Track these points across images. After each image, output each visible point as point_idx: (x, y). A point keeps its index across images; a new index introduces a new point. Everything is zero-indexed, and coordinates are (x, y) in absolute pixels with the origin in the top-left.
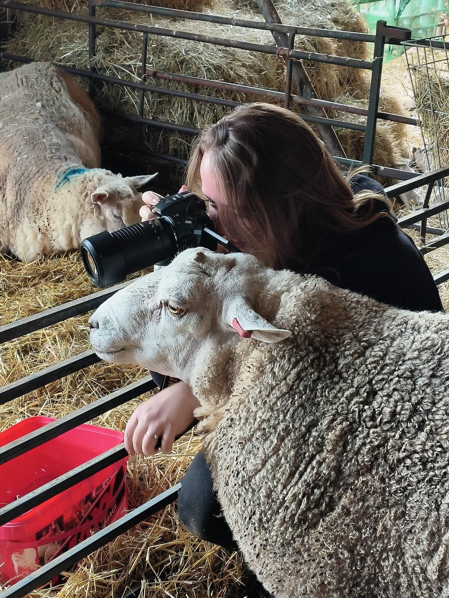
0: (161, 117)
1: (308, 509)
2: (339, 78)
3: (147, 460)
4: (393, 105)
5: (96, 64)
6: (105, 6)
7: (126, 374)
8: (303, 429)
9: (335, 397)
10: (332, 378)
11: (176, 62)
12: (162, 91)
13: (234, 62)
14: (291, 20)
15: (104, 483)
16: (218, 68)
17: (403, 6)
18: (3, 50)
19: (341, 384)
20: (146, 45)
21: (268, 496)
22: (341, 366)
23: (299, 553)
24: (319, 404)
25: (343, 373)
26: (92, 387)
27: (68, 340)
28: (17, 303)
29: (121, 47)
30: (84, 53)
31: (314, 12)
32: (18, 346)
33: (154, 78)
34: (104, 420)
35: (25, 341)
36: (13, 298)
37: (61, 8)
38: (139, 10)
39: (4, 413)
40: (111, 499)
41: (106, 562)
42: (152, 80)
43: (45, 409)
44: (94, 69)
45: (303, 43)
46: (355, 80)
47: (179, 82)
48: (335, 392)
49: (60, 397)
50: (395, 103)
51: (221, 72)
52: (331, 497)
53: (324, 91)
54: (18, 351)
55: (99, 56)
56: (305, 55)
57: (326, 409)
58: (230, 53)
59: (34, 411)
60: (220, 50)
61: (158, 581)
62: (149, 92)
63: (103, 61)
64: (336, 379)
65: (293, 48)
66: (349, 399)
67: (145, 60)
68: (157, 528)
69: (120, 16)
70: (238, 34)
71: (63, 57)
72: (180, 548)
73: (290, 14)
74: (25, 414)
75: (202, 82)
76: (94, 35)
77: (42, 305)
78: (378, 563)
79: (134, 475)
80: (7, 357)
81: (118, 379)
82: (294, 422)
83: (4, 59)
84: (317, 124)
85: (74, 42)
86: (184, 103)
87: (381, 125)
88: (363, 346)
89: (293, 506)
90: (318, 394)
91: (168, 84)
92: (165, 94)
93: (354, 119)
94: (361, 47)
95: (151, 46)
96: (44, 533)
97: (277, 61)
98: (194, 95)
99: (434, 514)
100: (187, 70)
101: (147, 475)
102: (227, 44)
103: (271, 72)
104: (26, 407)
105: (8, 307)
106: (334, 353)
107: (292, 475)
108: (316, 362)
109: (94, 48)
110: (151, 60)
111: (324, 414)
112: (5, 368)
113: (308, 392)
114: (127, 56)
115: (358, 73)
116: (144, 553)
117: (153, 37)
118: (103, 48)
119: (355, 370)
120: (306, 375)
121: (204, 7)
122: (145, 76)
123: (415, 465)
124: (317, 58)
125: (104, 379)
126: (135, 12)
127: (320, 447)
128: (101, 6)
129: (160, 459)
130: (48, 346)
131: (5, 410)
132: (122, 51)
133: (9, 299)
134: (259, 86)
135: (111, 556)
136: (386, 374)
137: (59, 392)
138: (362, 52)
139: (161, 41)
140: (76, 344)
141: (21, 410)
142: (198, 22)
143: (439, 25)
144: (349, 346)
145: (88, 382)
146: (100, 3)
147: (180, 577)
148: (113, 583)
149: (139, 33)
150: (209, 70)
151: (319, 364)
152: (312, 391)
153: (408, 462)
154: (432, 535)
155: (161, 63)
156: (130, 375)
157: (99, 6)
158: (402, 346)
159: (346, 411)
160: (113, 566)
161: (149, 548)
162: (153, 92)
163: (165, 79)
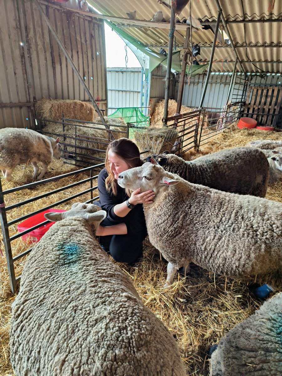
1: (174, 233)
8: (175, 214)
11: (83, 133)
12: (80, 139)
16: (93, 134)
21: (164, 230)
24: (179, 208)
25: (184, 200)
30: (62, 131)
33: (78, 137)
37: (56, 121)
44: (64, 135)
47: (84, 137)
48: (182, 205)
52: (180, 231)
55: (65, 131)
58: (95, 130)
60: (93, 130)
64: (183, 202)
66: (185, 207)
67: (76, 133)
69: (70, 122)
71: (57, 132)
75: (90, 137)
76: (64, 127)
78: (189, 247)
82: (173, 212)
85: (59, 128)
89: (171, 233)
90: (179, 206)
95: (77, 129)
98: (87, 140)
99: (204, 235)
100: (86, 135)
102: (95, 128)
107: (171, 225)
111: (180, 211)
113: (176, 205)
114: (72, 132)
122: (76, 136)
123: (200, 224)
126: (74, 121)
127: (178, 219)
128: (65, 120)
132: (71, 130)
139: (79, 128)
149: (74, 126)
150: (91, 135)
153: (198, 223)
154: (203, 240)
155: (80, 133)
162: (78, 140)
163: (81, 137)
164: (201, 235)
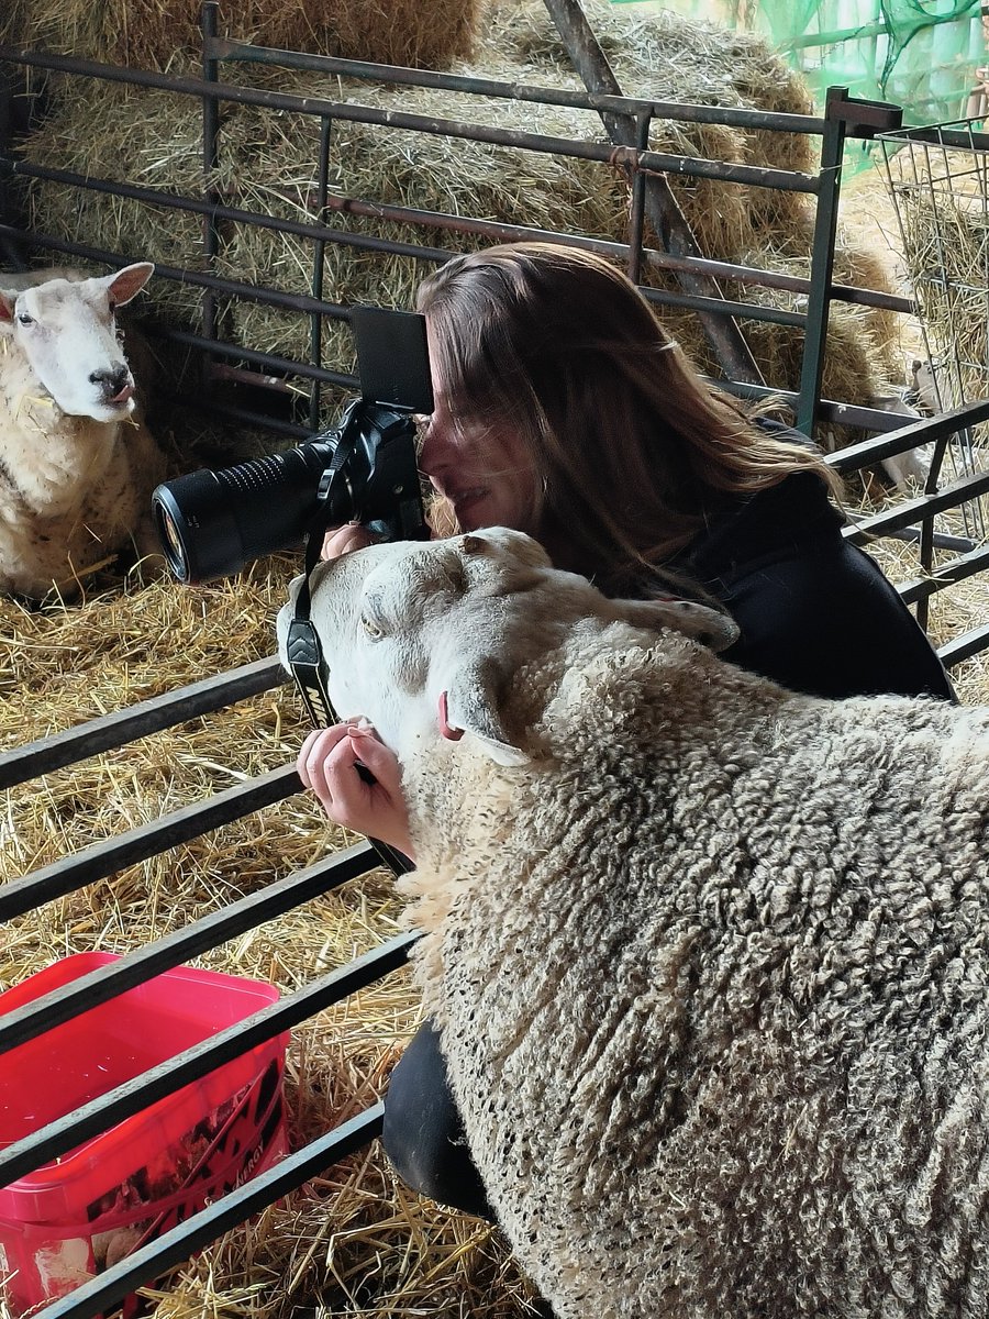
0: (361, 300)
2: (752, 212)
3: (330, 1046)
4: (870, 269)
5: (219, 184)
6: (239, 60)
7: (284, 859)
8: (603, 948)
9: (670, 879)
10: (660, 839)
11: (393, 179)
12: (362, 242)
13: (520, 179)
14: (644, 87)
15: (235, 1097)
16: (483, 191)
17: (896, 51)
18: (19, 156)
19: (682, 852)
20: (327, 143)
22: (680, 814)
23: (619, 1225)
24: (635, 896)
25: (685, 828)
26: (211, 888)
27: (159, 787)
28: (49, 705)
29: (273, 149)
30: (194, 161)
31: (694, 67)
32: (51, 800)
33: (345, 216)
34: (236, 960)
35: (66, 788)
36: (39, 695)
37: (143, 65)
38: (312, 68)
39: (21, 946)
40: (251, 1132)
41: (240, 1268)
42: (342, 220)
43: (109, 936)
44: (214, 197)
45: (670, 136)
46: (785, 215)
47: (399, 223)
48: (669, 868)
49: (142, 909)
50: (873, 264)
51: (492, 201)
52: (676, 1093)
53: (718, 239)
54: (51, 810)
55: (225, 169)
56: (673, 164)
57: (650, 906)
58: (511, 159)
59: (85, 940)
60: (490, 153)
61: (352, 1308)
62: (334, 245)
63: (234, 177)
64: (669, 843)
65: (646, 148)
66: (700, 880)
67: (325, 176)
68: (350, 1193)
69: (272, 80)
70: (528, 117)
71: (147, 169)
72: (400, 1236)
73: (643, 72)
74: (65, 947)
75: (448, 222)
76: (215, 123)
77: (104, 711)
78: (790, 1220)
79: (303, 1078)
80: (26, 824)
81: (268, 871)
82: (583, 933)
83: (20, 176)
84: (701, 313)
85: (173, 138)
86: (412, 267)
87: (843, 312)
88: (727, 772)
89: (589, 1116)
90: (633, 876)
91: (375, 227)
92: (370, 249)
93: (782, 300)
94: (798, 144)
95: (338, 144)
96: (105, 1206)
97: (614, 176)
98: (431, 251)
100: (416, 195)
101: (329, 1079)
102: (502, 139)
103: (600, 198)
104: (67, 934)
105: (29, 716)
106: (666, 789)
107: (582, 1046)
108: (626, 806)
109: (215, 149)
110: (339, 175)
111: (646, 914)
112: (22, 848)
113: (609, 869)
114: (287, 167)
115: (791, 200)
116: (322, 1247)
117: (344, 125)
118: (234, 150)
119: (712, 821)
120: (605, 835)
121: (454, 59)
122: (325, 210)
123: (857, 991)
124: (699, 169)
125: (238, 870)
126: (306, 71)
127: (640, 982)
128: (230, 60)
129: (357, 1043)
130: (115, 799)
131: (23, 939)
132: (276, 156)
133: (31, 698)
134: (575, 230)
135: (250, 1255)
136: (776, 822)
137: (140, 899)
138: (801, 154)
139: (361, 133)
140: (176, 795)
141: (56, 939)
142: (441, 92)
143: (973, 93)
144: (697, 773)
145: (203, 878)
146: (227, 53)
147: (401, 1299)
148: (255, 1313)
149: (312, 116)
150: (464, 197)
151: (633, 812)
152: (618, 868)
153: (841, 987)
154: (911, 1132)
155: (360, 181)
156: (293, 862)
157: (225, 60)
158: (807, 763)
159: (693, 907)
160: (254, 1276)
161: (333, 1237)
162: (342, 245)
163: (370, 217)
164: (886, 1093)
